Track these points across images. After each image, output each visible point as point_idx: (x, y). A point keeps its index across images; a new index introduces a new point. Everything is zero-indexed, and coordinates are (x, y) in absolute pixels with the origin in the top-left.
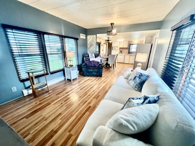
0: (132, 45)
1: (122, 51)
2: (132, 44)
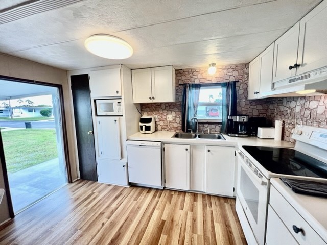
0: (194, 91)
1: (149, 120)
2: (198, 86)
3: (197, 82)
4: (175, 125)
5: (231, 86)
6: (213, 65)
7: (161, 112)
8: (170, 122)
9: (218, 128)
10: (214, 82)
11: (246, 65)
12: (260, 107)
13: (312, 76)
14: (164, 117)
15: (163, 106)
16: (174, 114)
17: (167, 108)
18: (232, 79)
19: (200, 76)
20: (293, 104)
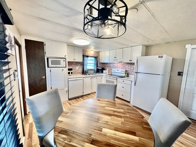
0: (87, 58)
1: (72, 69)
3: (87, 55)
4: (79, 71)
5: (96, 58)
6: (93, 50)
7: (73, 66)
8: (77, 70)
9: (93, 71)
10: (92, 56)
11: (99, 52)
12: (102, 65)
13: (118, 60)
14: (74, 68)
15: (74, 63)
16: (78, 67)
17: (76, 64)
18: (96, 56)
19: (87, 53)
20: (111, 64)
